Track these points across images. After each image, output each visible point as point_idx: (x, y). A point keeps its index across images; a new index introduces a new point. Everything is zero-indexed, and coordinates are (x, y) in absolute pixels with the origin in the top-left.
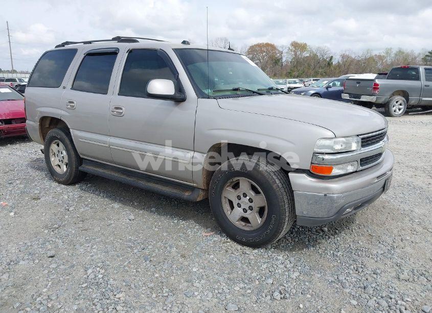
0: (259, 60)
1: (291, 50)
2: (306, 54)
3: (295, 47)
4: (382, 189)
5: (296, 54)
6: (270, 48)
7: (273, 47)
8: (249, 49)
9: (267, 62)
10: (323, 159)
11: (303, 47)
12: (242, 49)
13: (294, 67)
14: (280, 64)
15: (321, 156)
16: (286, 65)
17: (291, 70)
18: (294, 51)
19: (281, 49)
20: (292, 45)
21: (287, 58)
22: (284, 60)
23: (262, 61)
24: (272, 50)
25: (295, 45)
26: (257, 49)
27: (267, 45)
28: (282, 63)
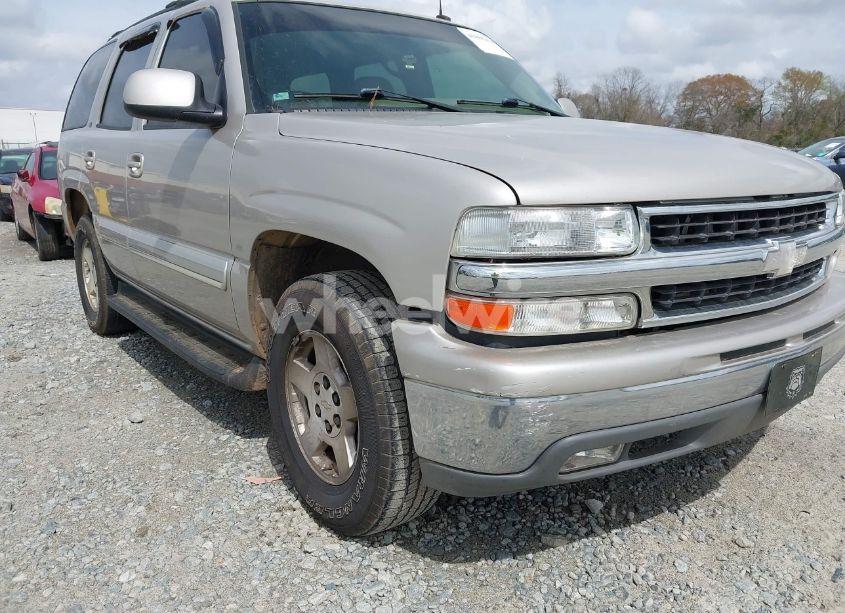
0: (708, 111)
1: (785, 88)
2: (820, 96)
3: (794, 82)
4: (759, 397)
5: (795, 98)
6: (734, 85)
7: (741, 82)
8: (686, 89)
9: (726, 115)
10: (495, 281)
11: (814, 81)
12: (670, 88)
13: (790, 124)
14: (756, 118)
15: (487, 271)
16: (772, 121)
17: (782, 131)
18: (791, 90)
19: (759, 87)
20: (787, 76)
21: (772, 104)
22: (765, 110)
23: (714, 113)
24: (739, 90)
25: (794, 76)
26: (705, 88)
27: (729, 78)
28: (761, 116)
